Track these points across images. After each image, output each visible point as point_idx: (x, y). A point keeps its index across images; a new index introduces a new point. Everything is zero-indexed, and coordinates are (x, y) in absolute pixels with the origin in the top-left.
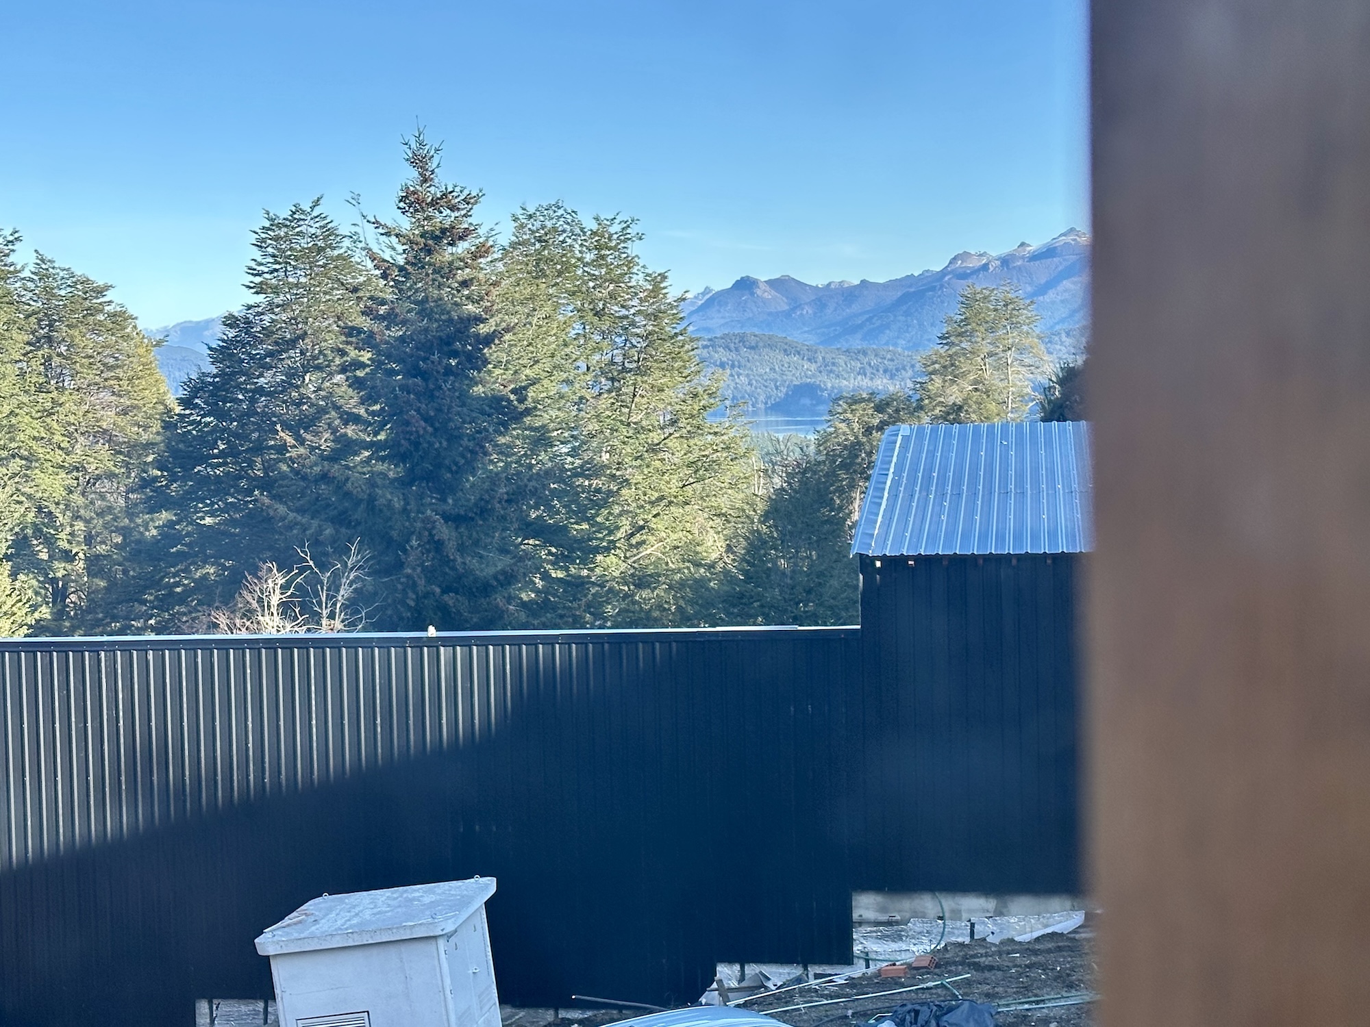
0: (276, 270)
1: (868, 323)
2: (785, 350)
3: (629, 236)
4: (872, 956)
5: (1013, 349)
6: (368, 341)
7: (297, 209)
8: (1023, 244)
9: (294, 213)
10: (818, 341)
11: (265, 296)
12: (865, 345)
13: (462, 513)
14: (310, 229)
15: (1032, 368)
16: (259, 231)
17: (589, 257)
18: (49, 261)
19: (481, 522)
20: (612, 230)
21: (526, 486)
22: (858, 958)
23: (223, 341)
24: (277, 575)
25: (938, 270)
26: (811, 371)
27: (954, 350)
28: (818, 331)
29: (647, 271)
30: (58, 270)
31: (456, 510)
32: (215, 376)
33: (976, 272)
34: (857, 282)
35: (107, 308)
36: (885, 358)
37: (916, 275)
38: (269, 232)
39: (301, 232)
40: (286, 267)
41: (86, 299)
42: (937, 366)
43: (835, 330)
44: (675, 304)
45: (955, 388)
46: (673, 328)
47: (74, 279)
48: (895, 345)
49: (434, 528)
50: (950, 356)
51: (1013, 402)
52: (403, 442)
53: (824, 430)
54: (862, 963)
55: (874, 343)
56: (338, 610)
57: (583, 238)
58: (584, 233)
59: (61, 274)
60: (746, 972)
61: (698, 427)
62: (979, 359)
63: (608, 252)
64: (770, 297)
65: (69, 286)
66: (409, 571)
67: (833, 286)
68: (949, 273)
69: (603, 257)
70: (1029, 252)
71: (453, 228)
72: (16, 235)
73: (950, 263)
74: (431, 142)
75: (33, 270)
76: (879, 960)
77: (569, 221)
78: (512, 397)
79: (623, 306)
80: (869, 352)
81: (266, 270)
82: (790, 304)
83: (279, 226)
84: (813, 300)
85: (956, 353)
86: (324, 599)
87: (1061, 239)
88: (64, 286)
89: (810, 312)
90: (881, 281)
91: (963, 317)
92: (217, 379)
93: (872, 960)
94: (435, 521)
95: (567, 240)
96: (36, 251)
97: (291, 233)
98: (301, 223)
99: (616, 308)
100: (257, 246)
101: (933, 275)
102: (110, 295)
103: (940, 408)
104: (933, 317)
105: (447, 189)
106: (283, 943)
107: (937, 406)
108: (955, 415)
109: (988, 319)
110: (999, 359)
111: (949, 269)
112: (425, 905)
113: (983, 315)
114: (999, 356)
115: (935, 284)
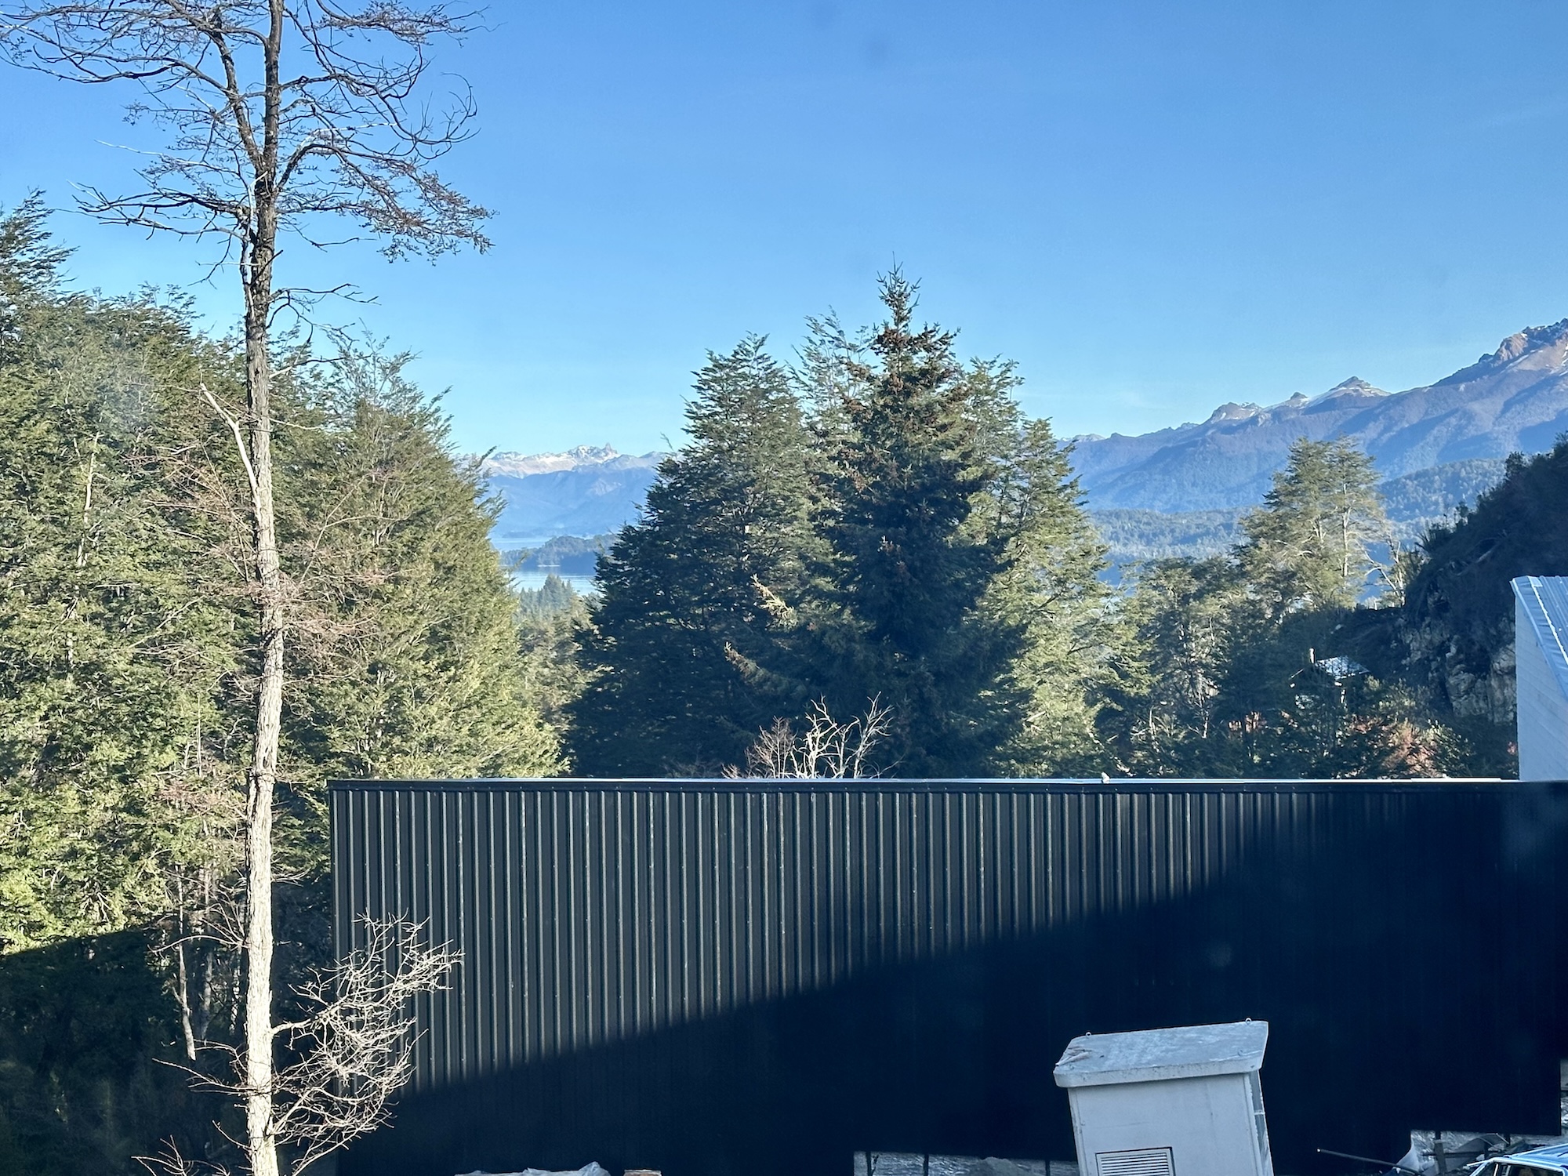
0: (716, 413)
1: (1120, 482)
3: (1008, 380)
5: (1350, 510)
7: (742, 349)
8: (1297, 395)
9: (737, 353)
11: (707, 440)
12: (1116, 507)
14: (752, 370)
15: (1370, 532)
16: (700, 372)
20: (992, 374)
23: (658, 488)
25: (1200, 423)
27: (1284, 510)
29: (1026, 418)
33: (1243, 425)
34: (1109, 436)
36: (1140, 522)
37: (1174, 428)
38: (711, 373)
39: (744, 373)
42: (1263, 529)
44: (1063, 454)
45: (1284, 553)
46: (1060, 480)
48: (1151, 506)
50: (1279, 517)
51: (1349, 569)
55: (1127, 505)
56: (856, 768)
60: (1442, 1141)
61: (1090, 588)
62: (1312, 521)
63: (987, 398)
68: (1213, 426)
70: (1303, 404)
71: (932, 369)
73: (1213, 416)
79: (1003, 457)
80: (1123, 515)
81: (707, 413)
83: (721, 367)
85: (1286, 515)
86: (841, 755)
87: (1340, 389)
90: (1135, 435)
91: (1293, 474)
97: (733, 374)
98: (744, 363)
100: (698, 388)
101: (1194, 428)
103: (1266, 575)
104: (1194, 476)
105: (926, 328)
106: (1085, 1076)
107: (1264, 572)
108: (1286, 582)
109: (1322, 477)
110: (1333, 521)
111: (1212, 422)
112: (1213, 1044)
113: (1317, 472)
114: (1335, 518)
115: (1197, 439)
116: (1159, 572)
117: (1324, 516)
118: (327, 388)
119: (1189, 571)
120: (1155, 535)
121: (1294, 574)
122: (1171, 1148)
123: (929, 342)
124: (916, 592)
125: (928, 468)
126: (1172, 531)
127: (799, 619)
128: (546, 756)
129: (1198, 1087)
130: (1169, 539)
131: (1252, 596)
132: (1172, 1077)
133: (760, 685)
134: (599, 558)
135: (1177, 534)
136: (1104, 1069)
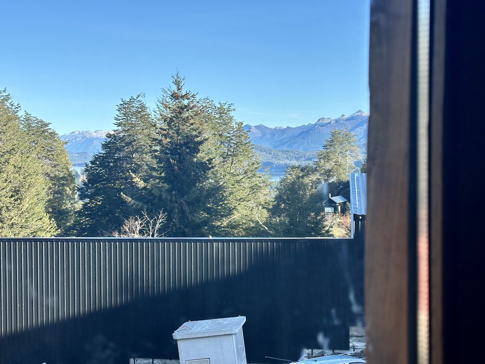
0: (124, 119)
1: (289, 141)
2: (261, 150)
3: (230, 109)
4: (356, 347)
5: (348, 151)
6: (160, 142)
7: (132, 98)
8: (343, 115)
9: (131, 99)
10: (272, 147)
11: (121, 127)
12: (288, 149)
13: (190, 201)
14: (136, 105)
15: (355, 157)
16: (119, 105)
17: (217, 116)
18: (29, 114)
19: (197, 204)
20: (225, 107)
21: (211, 192)
22: (351, 348)
23: (106, 142)
24: (139, 220)
25: (314, 124)
26: (269, 157)
27: (328, 150)
28: (272, 144)
29: (236, 121)
30: (32, 118)
31: (188, 200)
32: (104, 154)
33: (327, 124)
34: (286, 127)
35: (49, 131)
36: (295, 154)
37: (306, 125)
38: (122, 106)
39: (133, 106)
40: (128, 118)
41: (42, 127)
42: (322, 156)
43: (278, 144)
44: (247, 133)
45: (328, 164)
46: (246, 141)
47: (38, 121)
48: (299, 149)
49: (183, 206)
50: (327, 153)
51: (348, 169)
52: (172, 177)
53: (283, 177)
54: (352, 350)
55: (291, 148)
56: (155, 233)
57: (215, 110)
58: (216, 108)
59: (33, 119)
60: (313, 352)
61: (254, 175)
62: (337, 154)
63: (223, 115)
64: (255, 132)
65: (36, 123)
66: (174, 220)
67: (277, 128)
68: (318, 124)
69: (222, 116)
70: (345, 118)
71: (189, 105)
72: (19, 105)
73: (318, 121)
74: (181, 76)
75: (24, 117)
76: (358, 349)
77: (211, 104)
78: (207, 162)
79: (229, 133)
80: (290, 152)
81: (121, 118)
82: (262, 134)
83: (126, 104)
84: (270, 133)
85: (329, 152)
86: (151, 229)
87: (356, 114)
88: (34, 123)
89: (269, 137)
90: (294, 127)
91: (331, 140)
92: (105, 155)
93: (356, 348)
94: (183, 204)
95: (209, 110)
96: (25, 111)
97: (129, 106)
98: (133, 103)
99: (226, 134)
100: (118, 110)
101: (312, 125)
102: (50, 126)
103: (323, 171)
104: (312, 140)
105: (187, 92)
106: (182, 336)
107: (322, 170)
108: (328, 173)
109: (340, 140)
110: (343, 154)
111: (318, 123)
112: (225, 324)
113: (338, 139)
114: (343, 153)
115: (312, 128)
116: (290, 169)
117: (341, 153)
118: (15, 109)
119: (300, 169)
120: (299, 158)
121: (331, 171)
122: (209, 358)
123: (188, 97)
124: (182, 176)
125: (187, 137)
126: (305, 156)
127: (144, 184)
128: (52, 229)
129: (218, 338)
130: (304, 159)
131: (319, 177)
132: (209, 336)
133: (132, 206)
134: (86, 164)
135: (306, 158)
136: (188, 333)
